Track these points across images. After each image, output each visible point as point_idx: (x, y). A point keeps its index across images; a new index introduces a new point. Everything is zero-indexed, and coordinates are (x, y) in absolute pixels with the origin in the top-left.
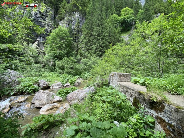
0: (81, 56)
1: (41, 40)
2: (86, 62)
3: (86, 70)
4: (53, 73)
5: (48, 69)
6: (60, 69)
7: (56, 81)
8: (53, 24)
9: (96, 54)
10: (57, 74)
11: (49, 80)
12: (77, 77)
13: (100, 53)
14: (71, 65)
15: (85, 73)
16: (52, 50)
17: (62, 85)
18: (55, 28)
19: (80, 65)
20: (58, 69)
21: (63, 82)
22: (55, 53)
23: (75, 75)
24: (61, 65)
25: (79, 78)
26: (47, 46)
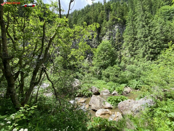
0: (125, 63)
1: (90, 55)
2: (132, 69)
3: (134, 78)
4: (100, 81)
5: (96, 77)
6: (106, 77)
7: (104, 88)
8: (97, 42)
9: (145, 58)
10: (104, 82)
11: (98, 87)
12: (124, 85)
13: (152, 56)
14: (116, 73)
15: (133, 81)
16: (98, 62)
17: (109, 92)
18: (99, 44)
19: (125, 72)
20: (104, 77)
21: (110, 89)
22: (101, 64)
23: (121, 83)
24: (106, 73)
25: (126, 86)
26: (94, 59)
